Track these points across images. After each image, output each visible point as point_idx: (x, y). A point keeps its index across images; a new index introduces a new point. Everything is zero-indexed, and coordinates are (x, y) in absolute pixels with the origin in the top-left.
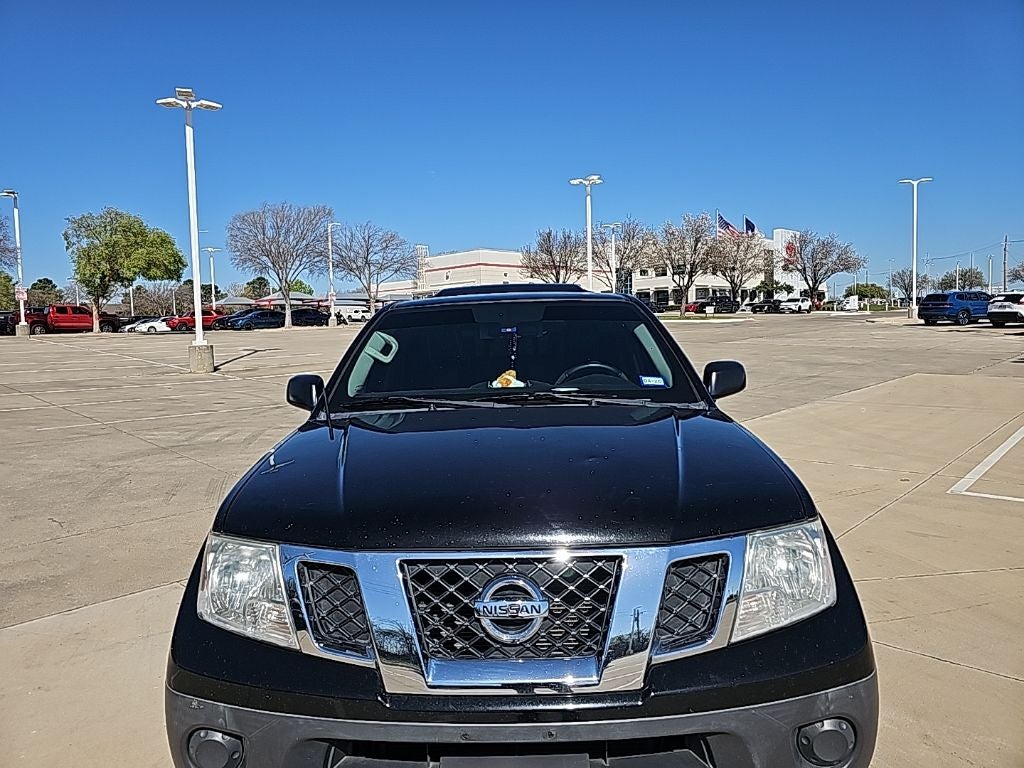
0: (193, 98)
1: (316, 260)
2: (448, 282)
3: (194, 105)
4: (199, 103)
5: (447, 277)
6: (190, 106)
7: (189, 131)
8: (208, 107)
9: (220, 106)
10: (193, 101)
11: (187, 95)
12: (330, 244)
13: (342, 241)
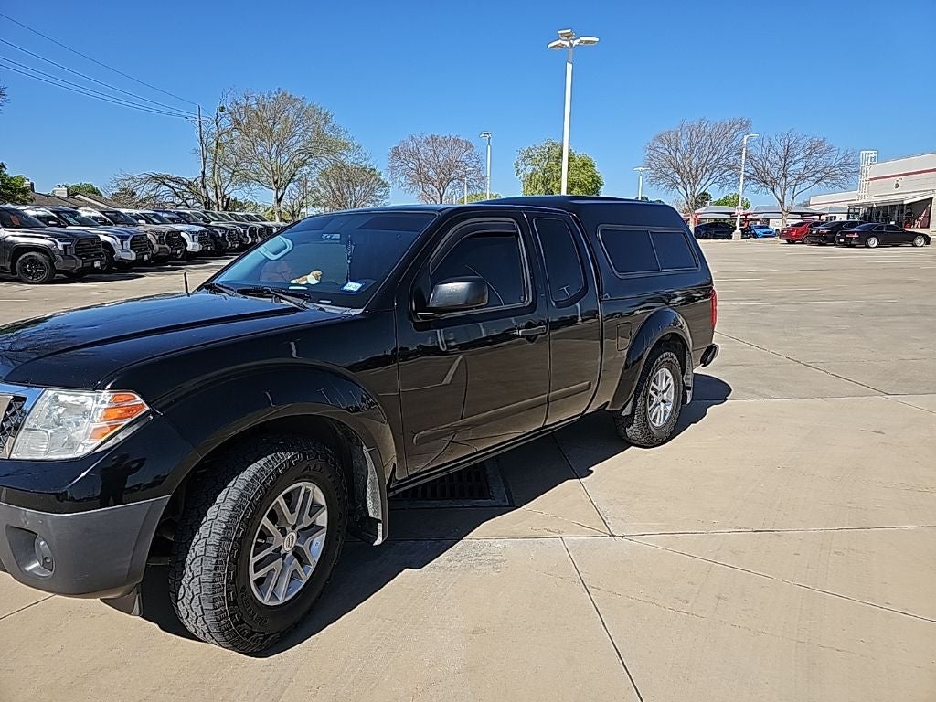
0: (574, 37)
1: (725, 174)
2: (898, 190)
3: (576, 42)
4: (579, 40)
5: (897, 186)
6: (571, 44)
7: (569, 67)
8: (587, 42)
9: (597, 40)
10: (574, 40)
11: (569, 35)
12: (744, 157)
13: (757, 152)
